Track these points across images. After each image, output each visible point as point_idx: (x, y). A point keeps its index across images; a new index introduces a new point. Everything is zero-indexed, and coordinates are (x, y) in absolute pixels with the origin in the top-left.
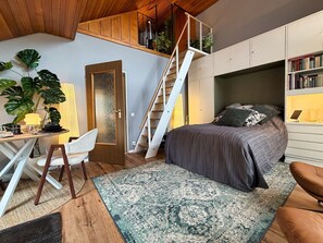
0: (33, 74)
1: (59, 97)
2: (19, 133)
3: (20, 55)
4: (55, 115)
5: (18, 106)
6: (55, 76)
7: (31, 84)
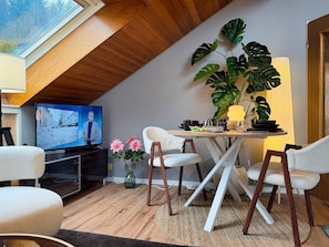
0: (238, 51)
1: (271, 78)
2: (226, 129)
3: (225, 31)
4: (263, 109)
5: (223, 95)
6: (264, 48)
7: (236, 64)
